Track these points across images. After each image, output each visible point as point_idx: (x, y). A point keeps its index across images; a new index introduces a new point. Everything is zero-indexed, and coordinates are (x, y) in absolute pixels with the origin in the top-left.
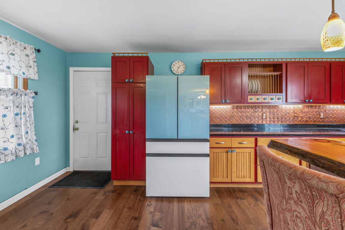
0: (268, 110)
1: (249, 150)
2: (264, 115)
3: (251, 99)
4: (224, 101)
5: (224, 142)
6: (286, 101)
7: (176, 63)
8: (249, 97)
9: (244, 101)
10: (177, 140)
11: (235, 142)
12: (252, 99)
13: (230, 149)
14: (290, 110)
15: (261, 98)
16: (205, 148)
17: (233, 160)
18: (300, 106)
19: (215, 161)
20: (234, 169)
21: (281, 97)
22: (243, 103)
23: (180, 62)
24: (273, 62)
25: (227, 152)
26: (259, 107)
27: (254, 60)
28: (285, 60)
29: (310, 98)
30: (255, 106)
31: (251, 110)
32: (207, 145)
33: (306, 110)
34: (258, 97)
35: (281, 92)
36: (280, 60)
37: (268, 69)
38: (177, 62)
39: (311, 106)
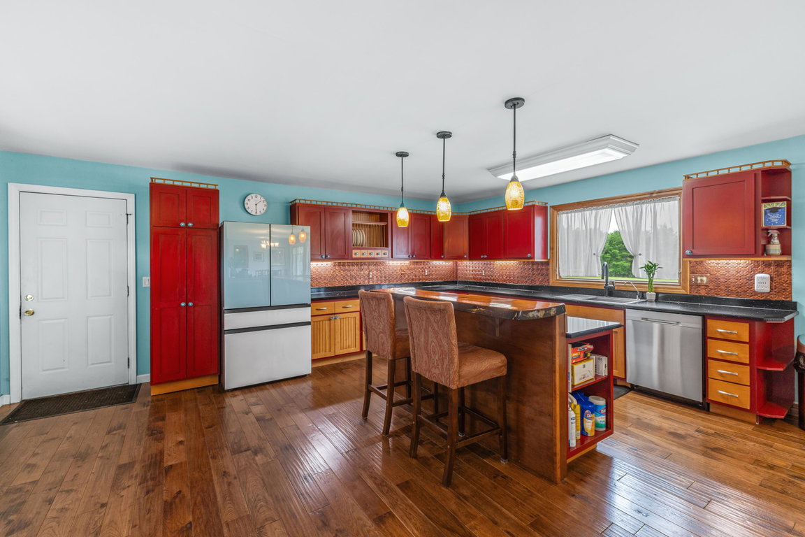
0: (374, 267)
1: (354, 315)
2: (371, 273)
3: (355, 254)
4: (324, 257)
5: (326, 307)
6: (392, 257)
7: (252, 198)
8: (354, 251)
9: (348, 255)
10: (271, 308)
11: (338, 306)
12: (357, 254)
13: (332, 316)
14: (397, 267)
15: (366, 253)
16: (305, 314)
17: (336, 328)
18: (407, 262)
19: (316, 332)
20: (338, 339)
21: (387, 251)
22: (347, 259)
23: (259, 197)
24: (375, 209)
25: (330, 320)
26: (365, 263)
27: (359, 206)
28: (389, 209)
29: (414, 254)
30: (361, 263)
31: (355, 268)
32: (308, 310)
33: (413, 266)
34: (363, 251)
35: (387, 246)
36: (385, 209)
37: (374, 217)
38: (253, 195)
39: (417, 262)
